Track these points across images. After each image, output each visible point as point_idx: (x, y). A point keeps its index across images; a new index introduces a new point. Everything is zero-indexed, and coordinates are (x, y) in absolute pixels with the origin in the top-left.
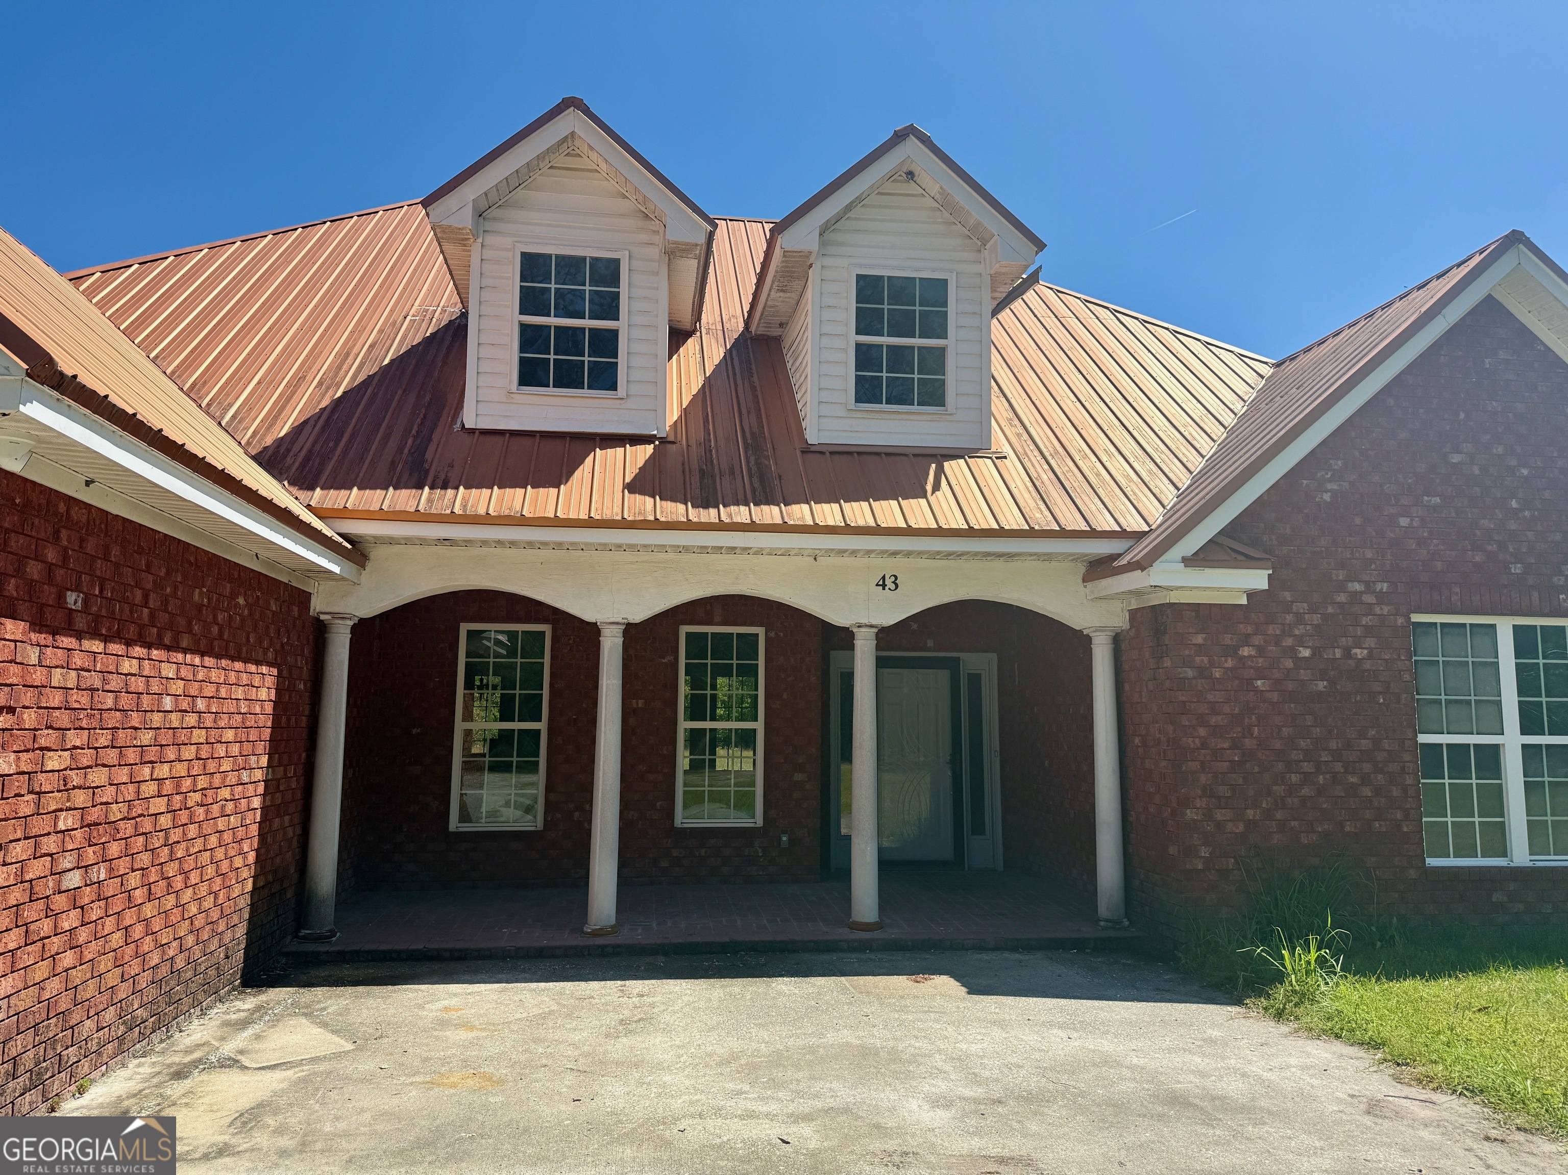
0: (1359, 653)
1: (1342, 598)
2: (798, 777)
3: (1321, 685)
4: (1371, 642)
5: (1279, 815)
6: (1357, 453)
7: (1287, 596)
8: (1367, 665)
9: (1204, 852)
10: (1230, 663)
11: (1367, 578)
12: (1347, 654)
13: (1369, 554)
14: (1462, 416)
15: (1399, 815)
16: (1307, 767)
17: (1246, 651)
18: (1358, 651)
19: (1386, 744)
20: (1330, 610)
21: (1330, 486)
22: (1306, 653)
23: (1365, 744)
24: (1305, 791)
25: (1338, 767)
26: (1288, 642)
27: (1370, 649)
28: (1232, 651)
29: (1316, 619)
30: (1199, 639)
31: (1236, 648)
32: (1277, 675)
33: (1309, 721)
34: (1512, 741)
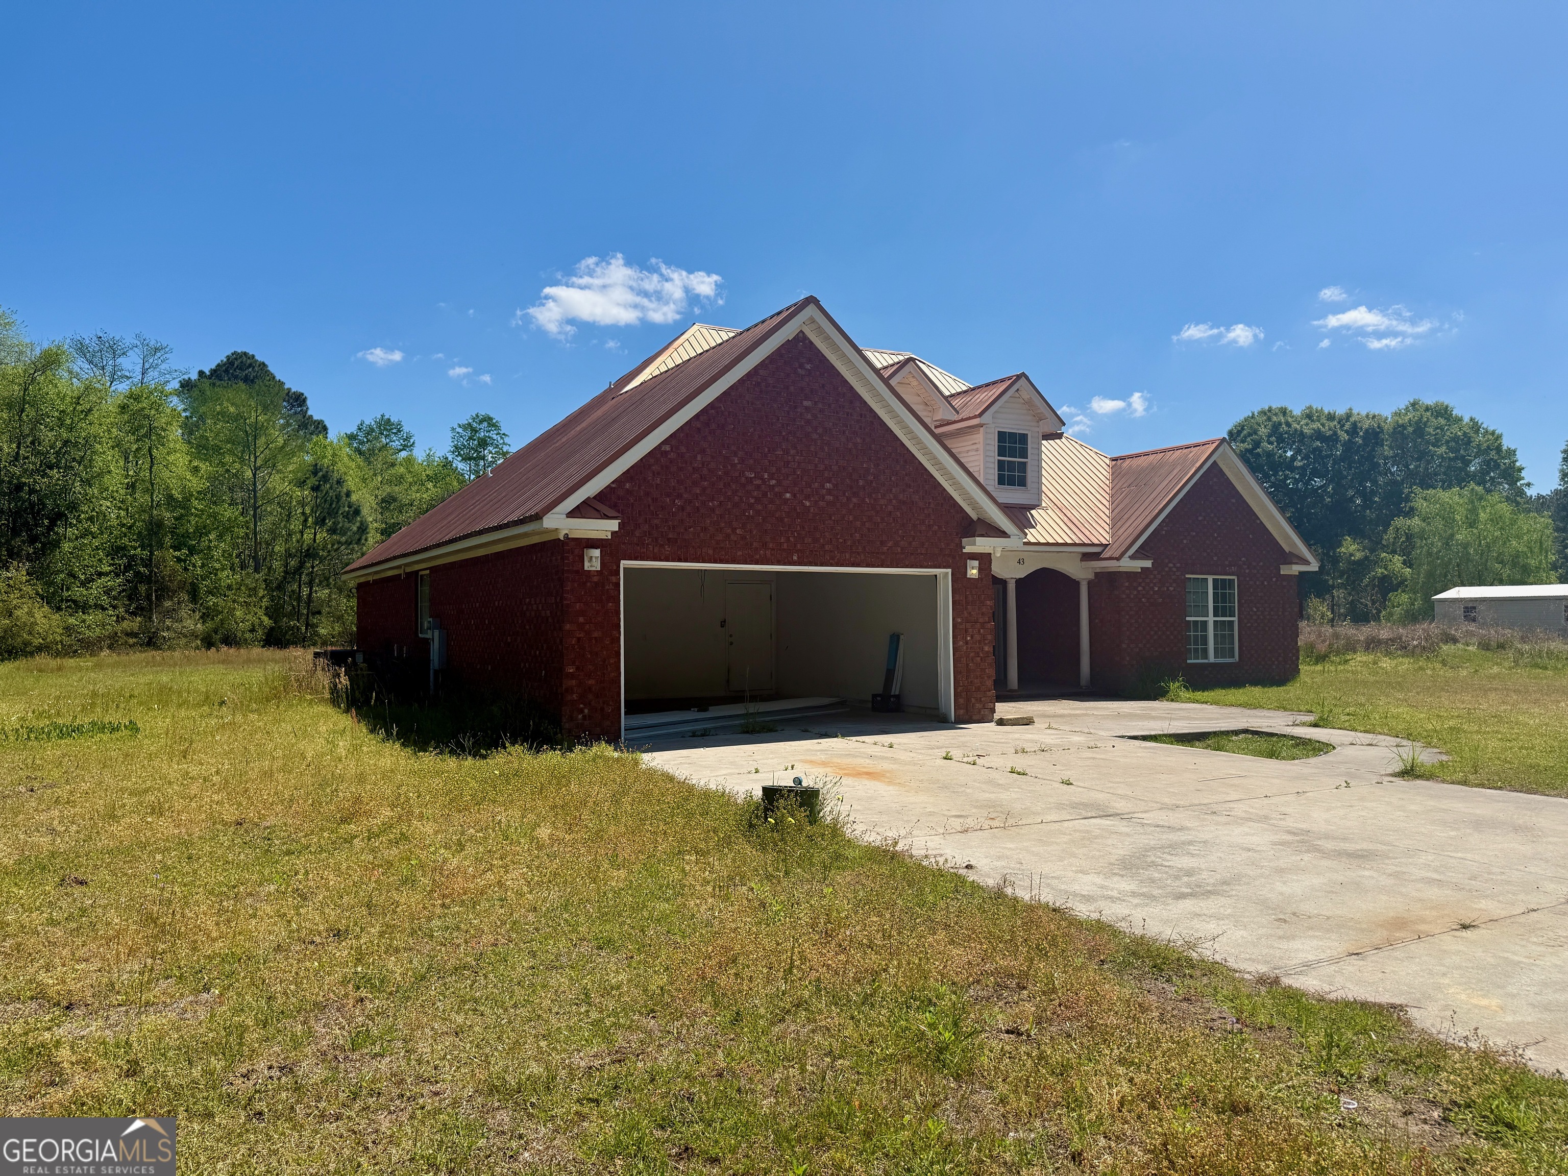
0: (1171, 589)
1: (1167, 569)
3: (1160, 600)
4: (1174, 585)
5: (1148, 646)
7: (1155, 569)
8: (1173, 593)
10: (1135, 593)
11: (1174, 562)
12: (1168, 589)
13: (1175, 553)
15: (1181, 645)
16: (1156, 629)
17: (1140, 588)
19: (1180, 621)
20: (1164, 573)
22: (1156, 589)
23: (1172, 621)
24: (1155, 637)
25: (1164, 629)
26: (1151, 585)
27: (1174, 587)
29: (1159, 577)
30: (1127, 584)
31: (1137, 587)
32: (1148, 596)
33: (1157, 613)
34: (1211, 619)
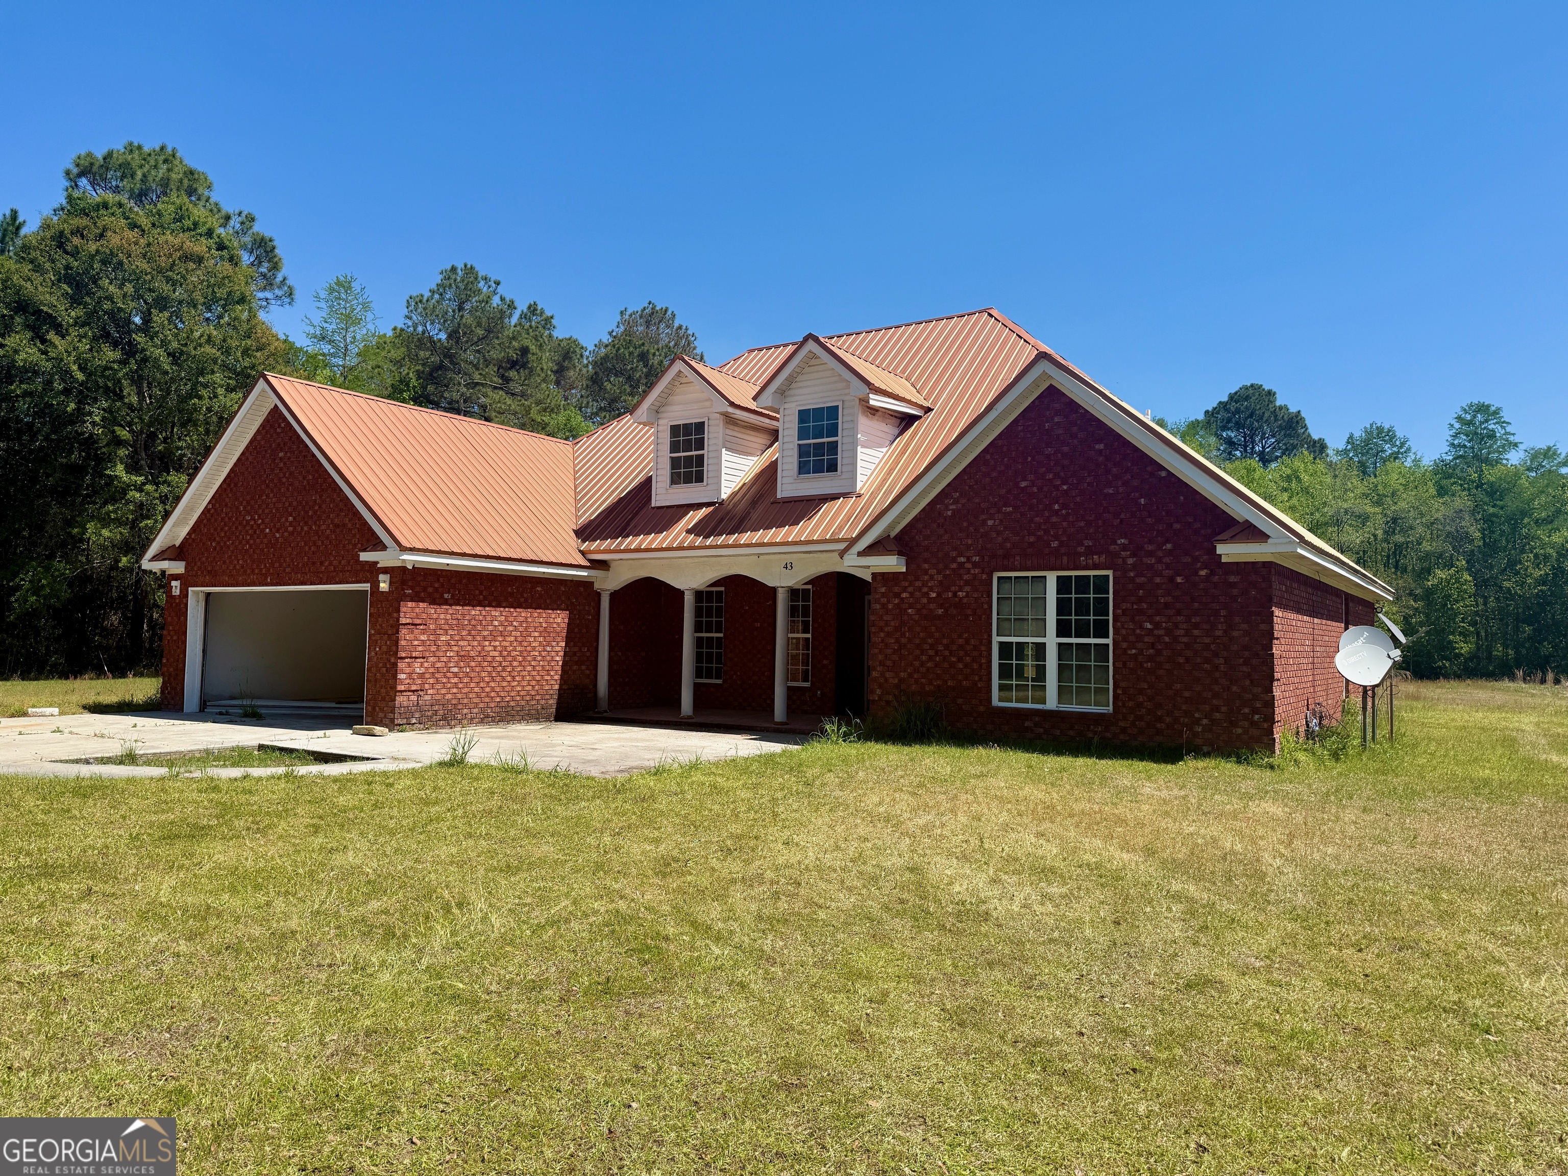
0: (960, 594)
1: (954, 566)
2: (825, 662)
3: (940, 611)
4: (968, 588)
5: (916, 676)
6: (967, 488)
7: (926, 566)
8: (965, 601)
9: (878, 692)
10: (897, 601)
11: (968, 554)
12: (955, 595)
13: (970, 542)
14: (1029, 459)
15: (977, 678)
16: (931, 653)
17: (904, 595)
18: (960, 593)
19: (972, 642)
20: (948, 572)
21: (951, 507)
22: (934, 595)
23: (961, 641)
24: (929, 665)
25: (947, 653)
26: (925, 590)
27: (967, 592)
28: (897, 595)
29: (940, 577)
30: (883, 590)
31: (900, 593)
32: (918, 606)
33: (933, 629)
34: (1051, 641)
